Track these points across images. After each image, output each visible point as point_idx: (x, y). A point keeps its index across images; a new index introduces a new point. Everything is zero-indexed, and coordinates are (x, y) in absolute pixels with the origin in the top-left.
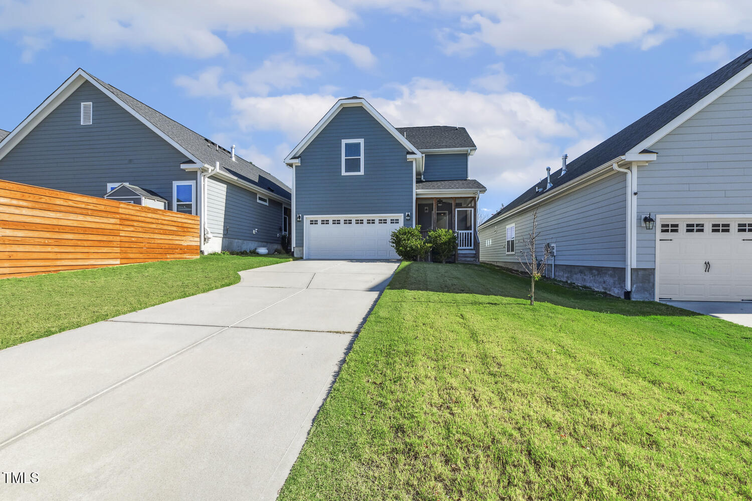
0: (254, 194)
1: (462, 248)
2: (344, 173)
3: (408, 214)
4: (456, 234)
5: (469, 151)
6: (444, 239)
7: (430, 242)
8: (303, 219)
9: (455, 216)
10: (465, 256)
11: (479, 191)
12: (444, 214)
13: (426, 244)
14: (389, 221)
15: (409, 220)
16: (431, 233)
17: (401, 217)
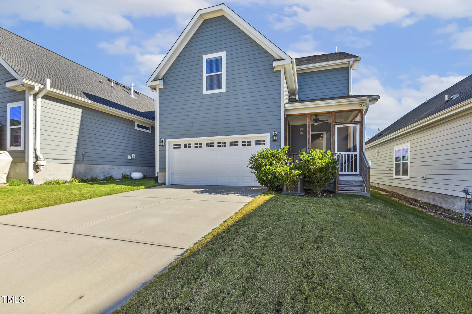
0: (132, 122)
1: (343, 173)
2: (205, 92)
3: (275, 134)
4: (336, 157)
5: (351, 62)
6: (320, 163)
7: (299, 168)
8: (165, 143)
9: (334, 134)
10: (348, 184)
11: (368, 101)
12: (322, 134)
13: (293, 171)
14: (253, 143)
15: (276, 140)
16: (304, 156)
17: (266, 137)
